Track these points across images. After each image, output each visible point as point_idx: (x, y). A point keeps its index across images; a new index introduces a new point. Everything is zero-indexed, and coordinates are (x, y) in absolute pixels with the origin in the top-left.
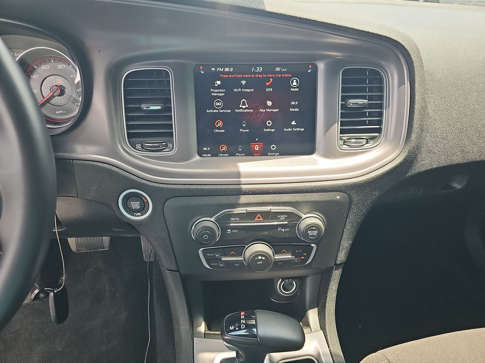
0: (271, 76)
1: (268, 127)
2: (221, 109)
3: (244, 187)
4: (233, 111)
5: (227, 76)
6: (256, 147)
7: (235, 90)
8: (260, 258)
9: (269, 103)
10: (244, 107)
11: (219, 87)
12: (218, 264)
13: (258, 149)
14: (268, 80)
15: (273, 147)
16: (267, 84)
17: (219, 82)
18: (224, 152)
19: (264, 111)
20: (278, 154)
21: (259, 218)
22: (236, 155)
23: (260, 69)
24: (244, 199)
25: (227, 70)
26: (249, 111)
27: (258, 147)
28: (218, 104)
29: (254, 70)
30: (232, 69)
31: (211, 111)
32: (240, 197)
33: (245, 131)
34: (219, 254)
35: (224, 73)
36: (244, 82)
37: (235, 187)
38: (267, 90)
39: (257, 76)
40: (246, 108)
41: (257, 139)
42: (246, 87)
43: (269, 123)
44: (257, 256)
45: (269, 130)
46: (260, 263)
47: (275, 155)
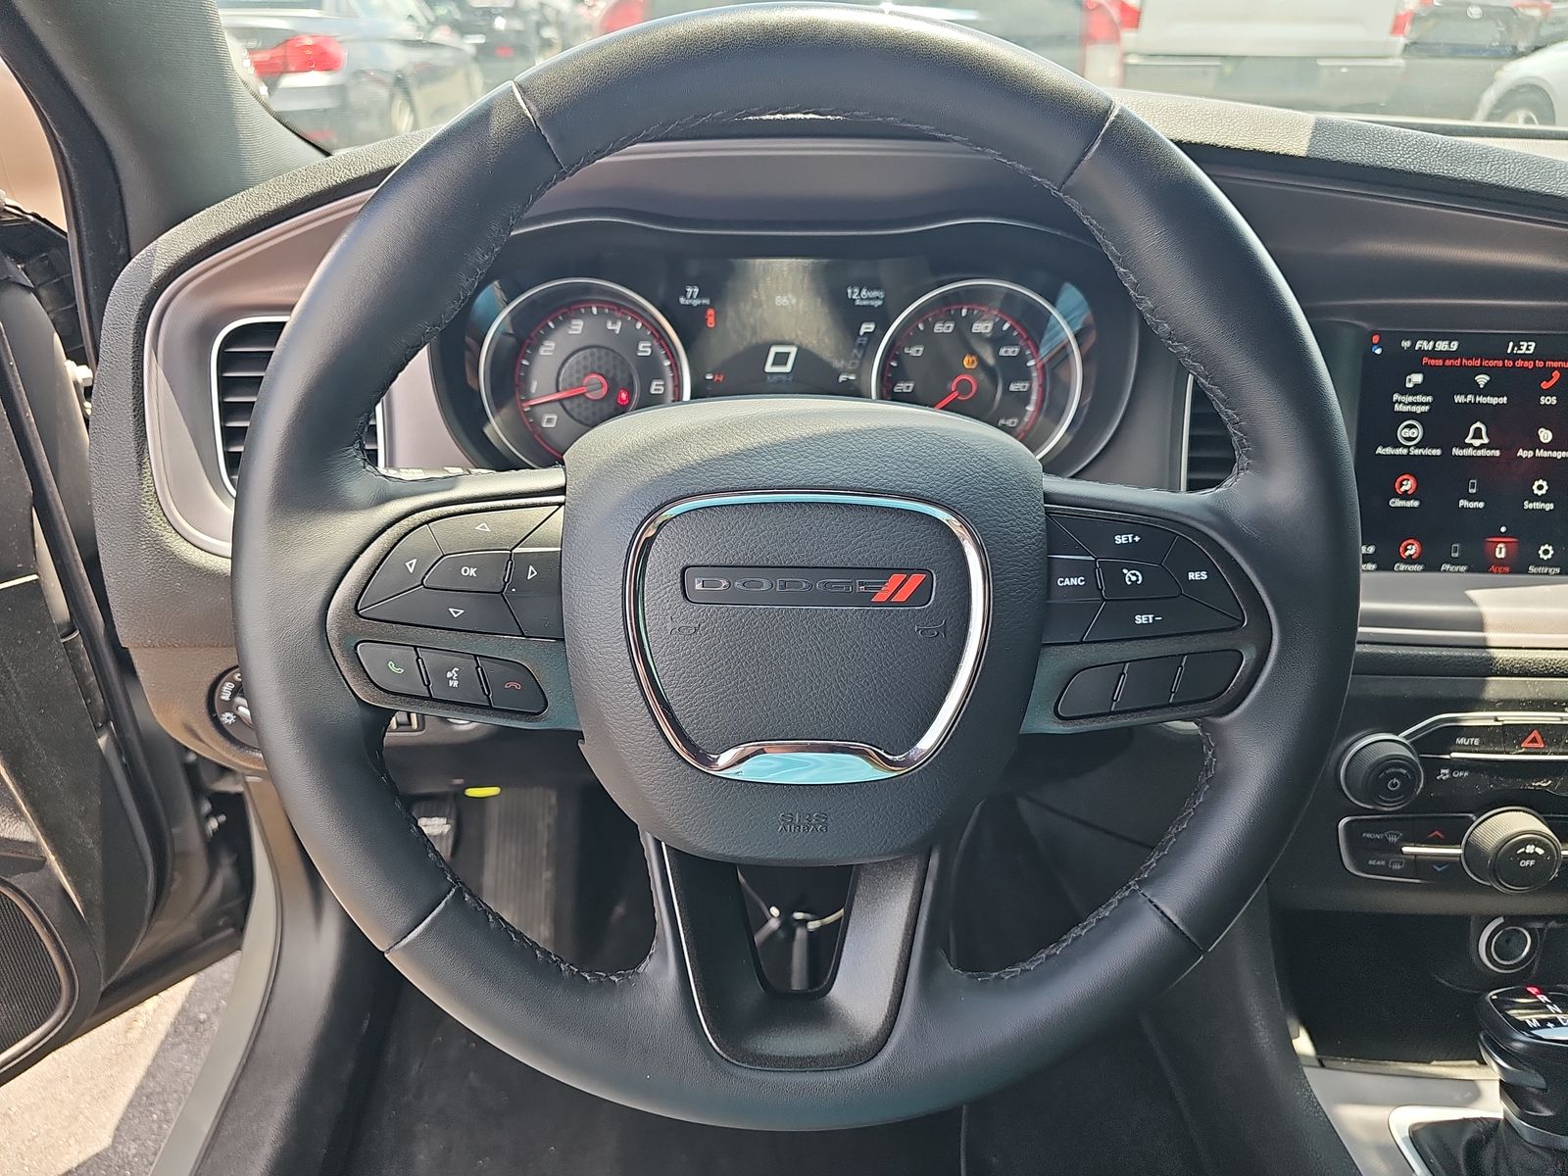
0: (1555, 364)
1: (1537, 498)
2: (1417, 446)
3: (1498, 654)
4: (1447, 452)
5: (1440, 362)
6: (1498, 550)
7: (1459, 399)
8: (1530, 849)
9: (1546, 436)
10: (1477, 443)
11: (1417, 390)
12: (1387, 863)
13: (1503, 555)
14: (1547, 374)
15: (1546, 552)
16: (1545, 385)
17: (1417, 378)
18: (1410, 561)
19: (1530, 454)
20: (1558, 570)
21: (1534, 740)
22: (1443, 568)
23: (1528, 347)
24: (1496, 688)
25: (1442, 346)
26: (1489, 453)
27: (1503, 550)
28: (1408, 433)
29: (1513, 349)
30: (1455, 346)
31: (1389, 451)
32: (1484, 683)
33: (1473, 505)
34: (1398, 836)
35: (1433, 354)
36: (1482, 380)
37: (1475, 653)
38: (1544, 400)
39: (1519, 363)
40: (1482, 446)
41: (1503, 529)
42: (1487, 391)
43: (1540, 487)
44: (1524, 843)
45: (1538, 505)
46: (1527, 863)
47: (1548, 574)
